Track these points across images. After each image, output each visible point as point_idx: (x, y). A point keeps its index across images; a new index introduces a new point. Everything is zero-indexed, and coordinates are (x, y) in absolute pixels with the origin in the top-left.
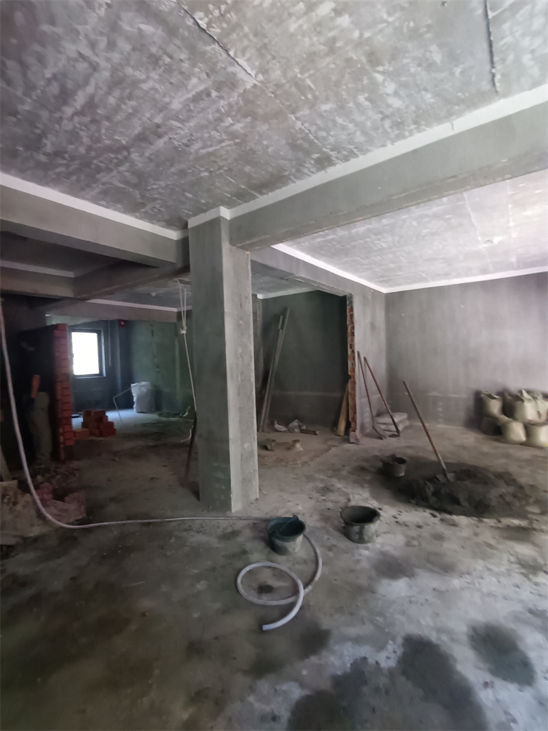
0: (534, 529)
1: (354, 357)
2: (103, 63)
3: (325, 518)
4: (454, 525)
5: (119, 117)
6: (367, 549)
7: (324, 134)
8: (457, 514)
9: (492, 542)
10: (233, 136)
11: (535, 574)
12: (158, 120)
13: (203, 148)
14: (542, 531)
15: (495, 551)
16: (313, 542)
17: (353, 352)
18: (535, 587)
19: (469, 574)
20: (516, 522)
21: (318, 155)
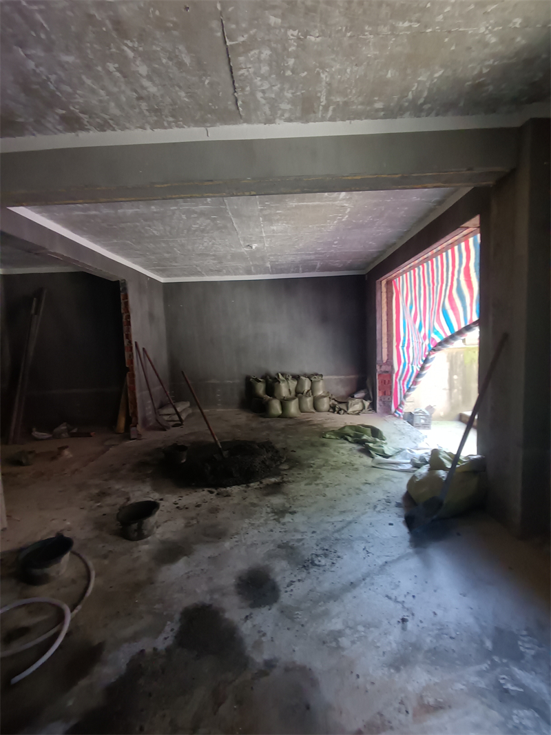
0: (284, 482)
1: (131, 348)
3: (99, 525)
4: (228, 495)
6: (147, 543)
7: (68, 89)
8: (230, 486)
9: (255, 501)
11: (283, 517)
14: (289, 482)
15: (257, 508)
16: (84, 556)
17: (130, 342)
18: (283, 527)
19: (237, 534)
20: (273, 480)
21: (64, 112)
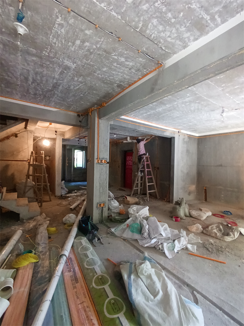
2: (29, 69)
5: (44, 82)
10: (81, 83)
12: (55, 81)
13: (74, 87)
21: (116, 85)
